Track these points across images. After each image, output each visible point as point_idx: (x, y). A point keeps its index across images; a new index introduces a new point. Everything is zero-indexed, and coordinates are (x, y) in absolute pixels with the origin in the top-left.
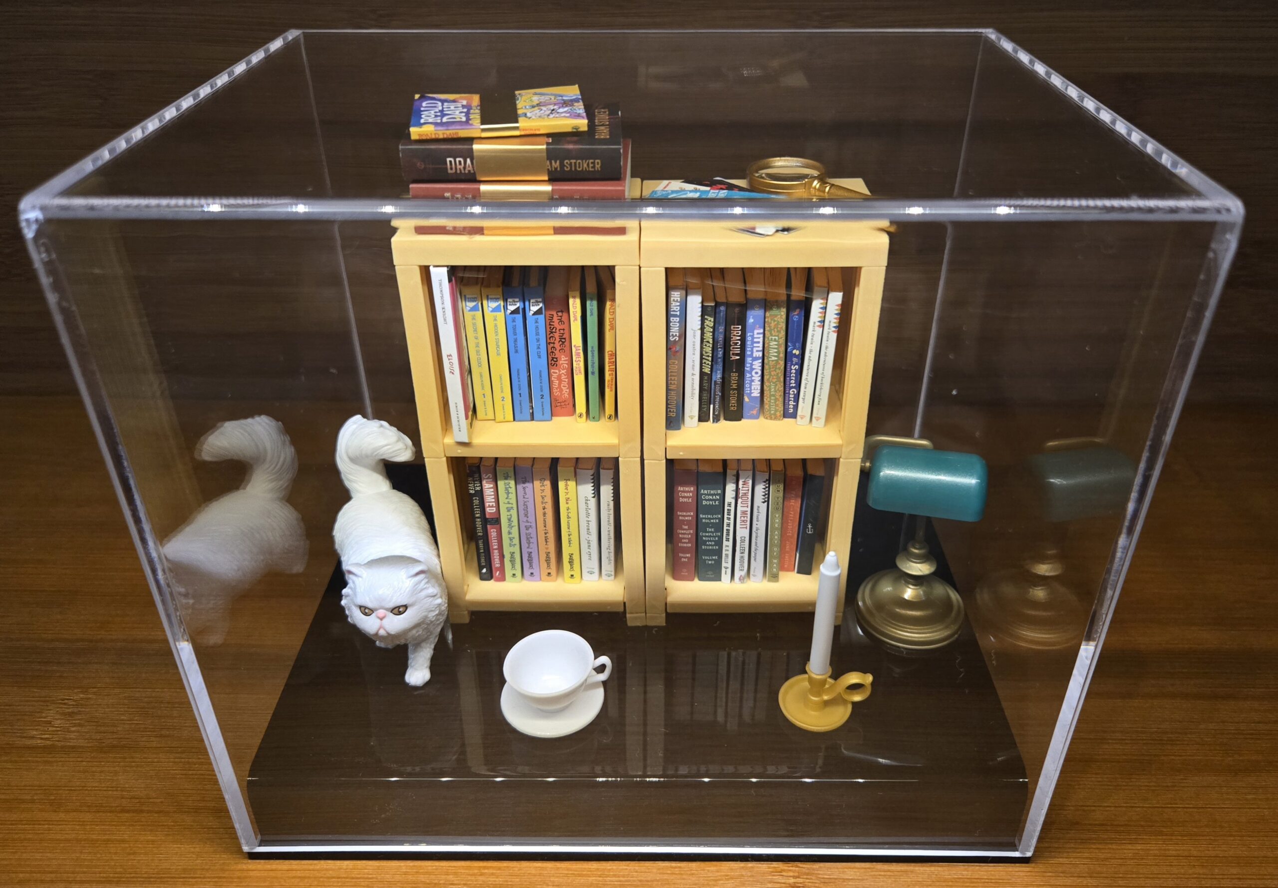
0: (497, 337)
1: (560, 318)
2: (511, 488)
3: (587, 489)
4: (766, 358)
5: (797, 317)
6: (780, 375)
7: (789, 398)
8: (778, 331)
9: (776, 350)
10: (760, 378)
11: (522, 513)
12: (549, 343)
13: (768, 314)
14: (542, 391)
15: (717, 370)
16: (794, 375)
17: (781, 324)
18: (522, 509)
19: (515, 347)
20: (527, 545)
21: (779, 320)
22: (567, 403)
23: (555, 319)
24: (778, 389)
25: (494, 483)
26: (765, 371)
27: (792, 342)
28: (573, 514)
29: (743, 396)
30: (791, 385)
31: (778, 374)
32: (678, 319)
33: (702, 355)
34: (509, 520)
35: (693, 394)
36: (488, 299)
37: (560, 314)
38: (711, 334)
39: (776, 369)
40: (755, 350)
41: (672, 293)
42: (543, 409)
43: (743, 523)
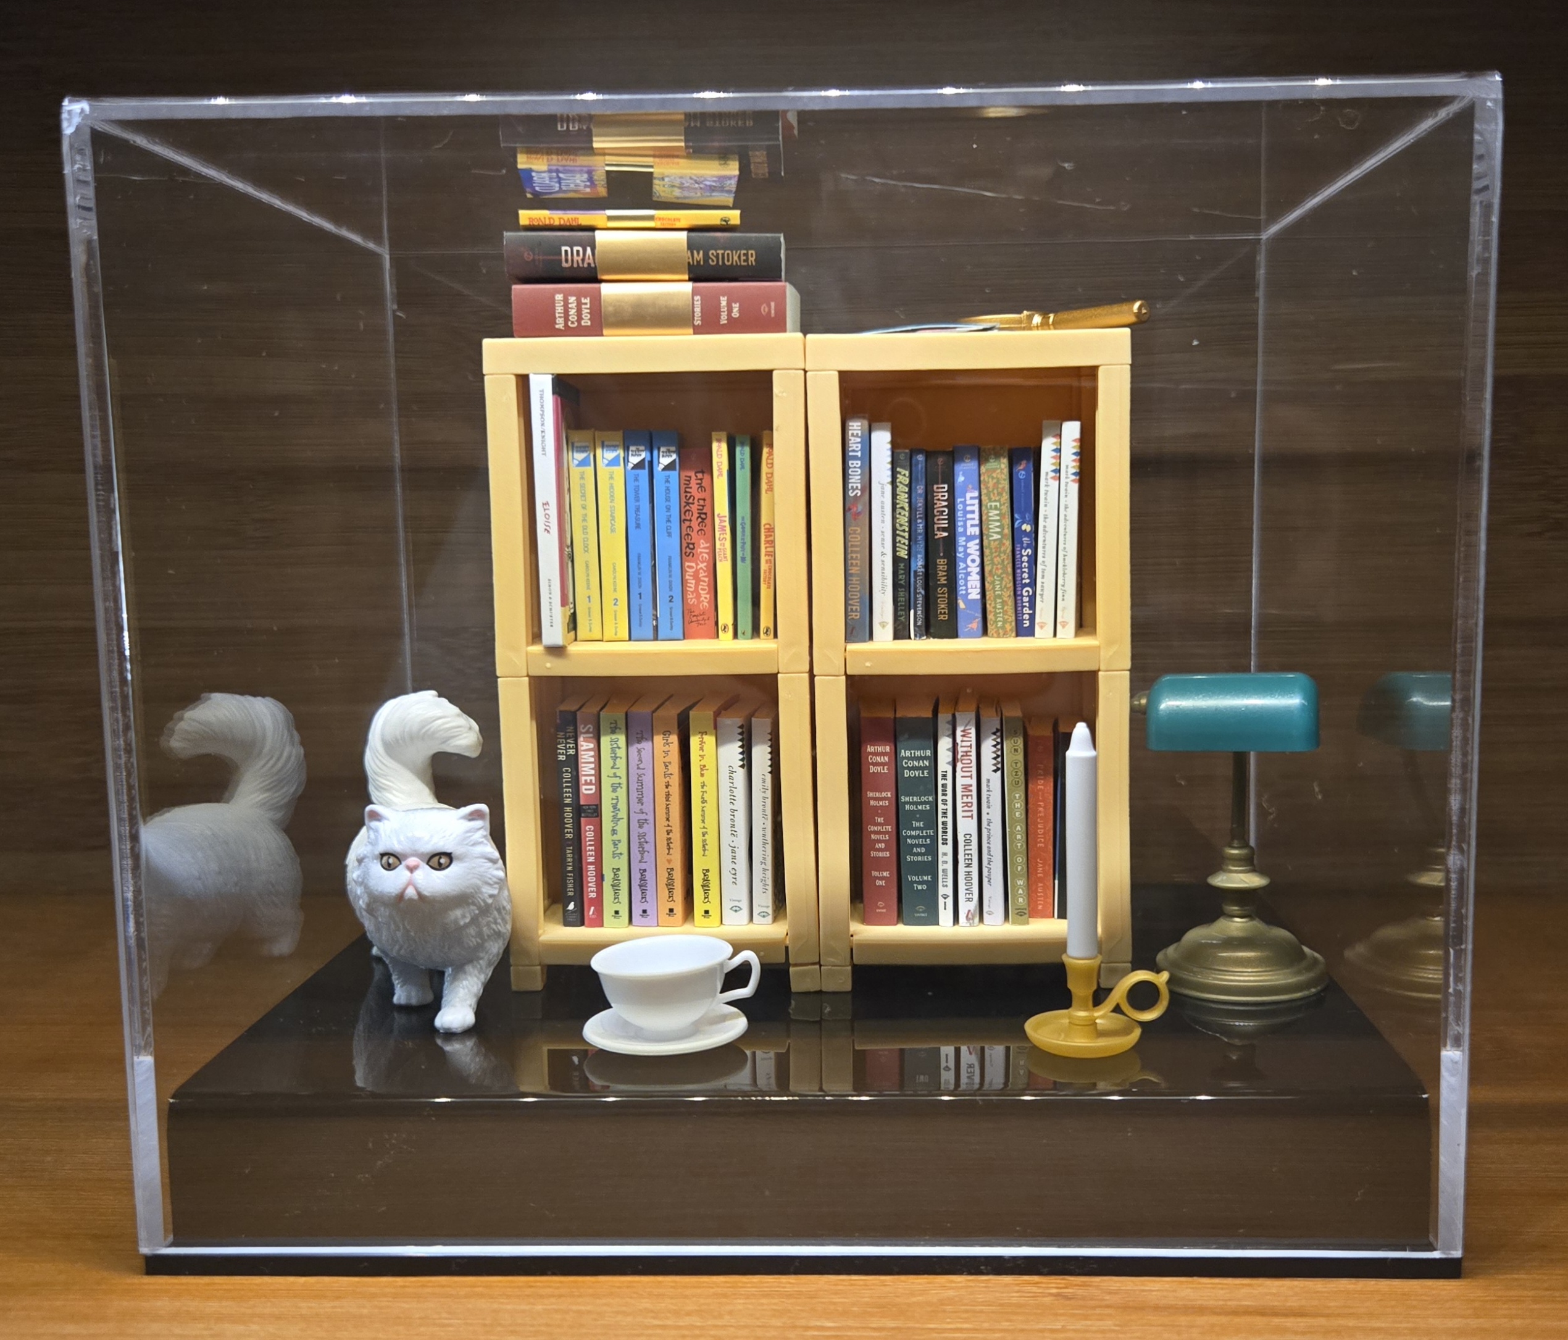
0: (612, 504)
1: (699, 481)
2: (619, 748)
3: (733, 751)
4: (985, 537)
5: (1023, 472)
6: (1006, 562)
7: (1023, 602)
8: (1000, 494)
9: (998, 524)
10: (978, 569)
11: (634, 795)
12: (685, 520)
13: (983, 469)
14: (671, 590)
15: (918, 553)
16: (1027, 565)
17: (1003, 482)
18: (635, 788)
19: (636, 520)
20: (639, 856)
21: (999, 476)
22: (706, 617)
23: (693, 482)
24: (1005, 586)
25: (595, 741)
26: (986, 559)
27: (1020, 513)
28: (711, 797)
29: (956, 599)
30: (1024, 581)
31: (1003, 561)
32: (859, 462)
33: (894, 529)
34: (615, 807)
35: (883, 587)
36: (603, 448)
37: (700, 475)
38: (907, 496)
39: (1000, 552)
40: (969, 526)
41: (850, 424)
42: (672, 619)
43: (966, 808)
